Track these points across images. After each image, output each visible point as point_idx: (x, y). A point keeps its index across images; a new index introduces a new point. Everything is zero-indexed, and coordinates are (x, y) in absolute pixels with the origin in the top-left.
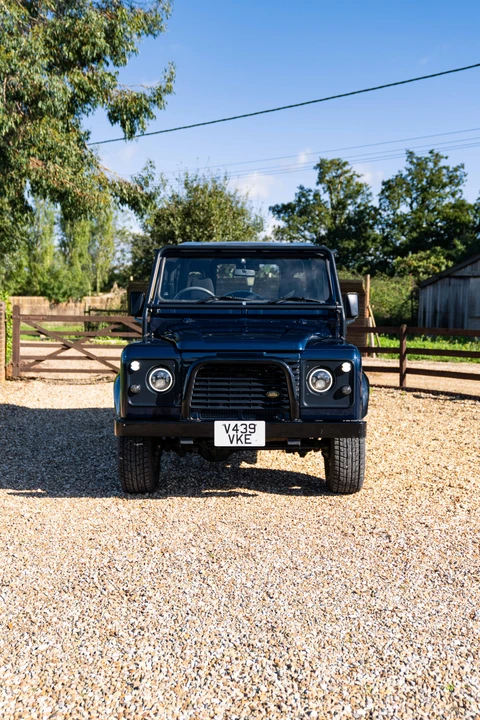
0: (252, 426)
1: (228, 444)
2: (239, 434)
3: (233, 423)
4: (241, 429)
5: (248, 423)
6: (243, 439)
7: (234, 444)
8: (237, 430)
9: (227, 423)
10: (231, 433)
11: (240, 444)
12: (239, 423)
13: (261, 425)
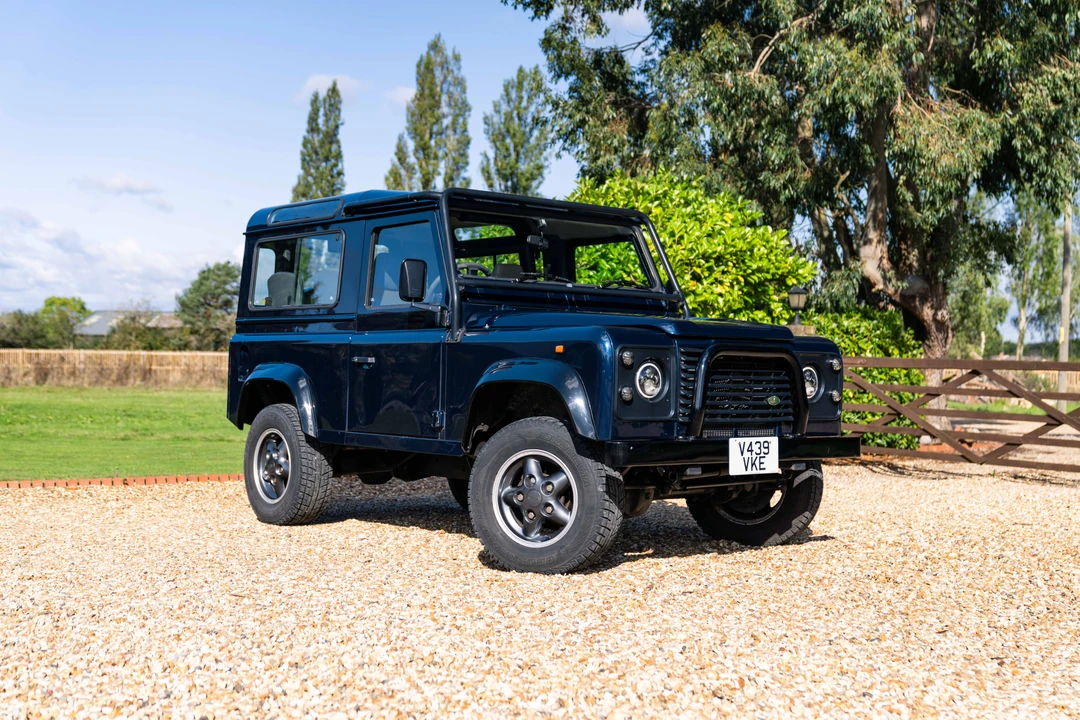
0: (766, 445)
1: (743, 472)
2: (754, 456)
3: (748, 440)
4: (755, 448)
5: (762, 439)
6: (757, 463)
7: (749, 472)
8: (752, 451)
9: (741, 440)
10: (747, 454)
11: (755, 472)
12: (754, 440)
13: (774, 441)
